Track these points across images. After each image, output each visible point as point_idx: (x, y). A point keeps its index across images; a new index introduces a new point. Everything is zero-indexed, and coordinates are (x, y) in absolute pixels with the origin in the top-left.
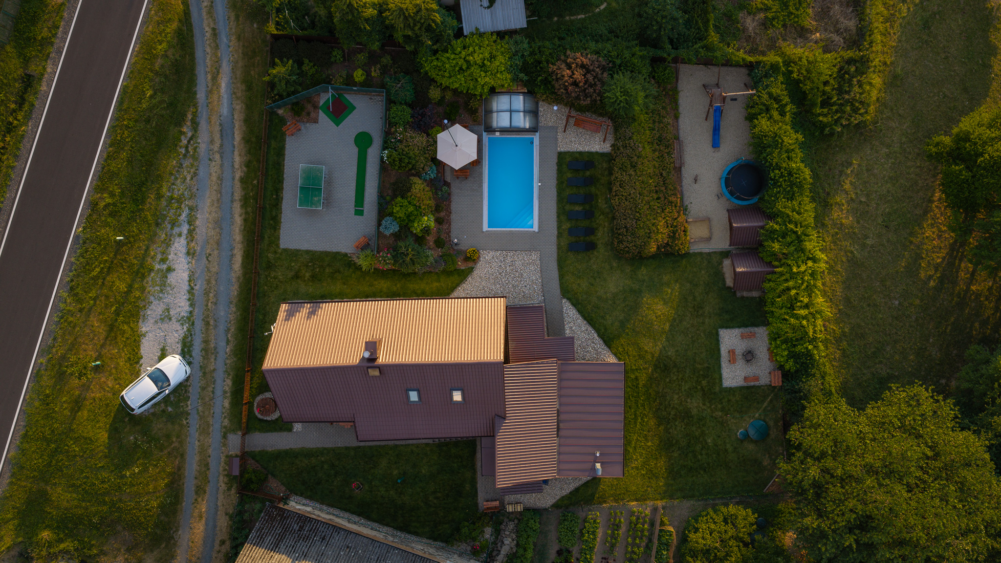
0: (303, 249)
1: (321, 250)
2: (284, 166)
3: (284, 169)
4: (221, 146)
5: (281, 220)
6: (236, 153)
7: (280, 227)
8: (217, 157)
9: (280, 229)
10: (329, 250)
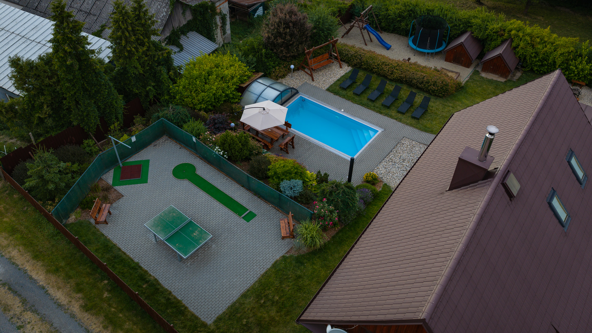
0: (235, 299)
1: (256, 279)
2: (125, 254)
3: (128, 256)
4: (24, 302)
5: (177, 300)
6: (51, 291)
7: (184, 306)
8: (28, 316)
9: (186, 308)
10: (264, 271)
